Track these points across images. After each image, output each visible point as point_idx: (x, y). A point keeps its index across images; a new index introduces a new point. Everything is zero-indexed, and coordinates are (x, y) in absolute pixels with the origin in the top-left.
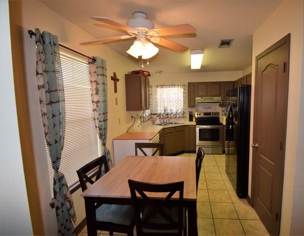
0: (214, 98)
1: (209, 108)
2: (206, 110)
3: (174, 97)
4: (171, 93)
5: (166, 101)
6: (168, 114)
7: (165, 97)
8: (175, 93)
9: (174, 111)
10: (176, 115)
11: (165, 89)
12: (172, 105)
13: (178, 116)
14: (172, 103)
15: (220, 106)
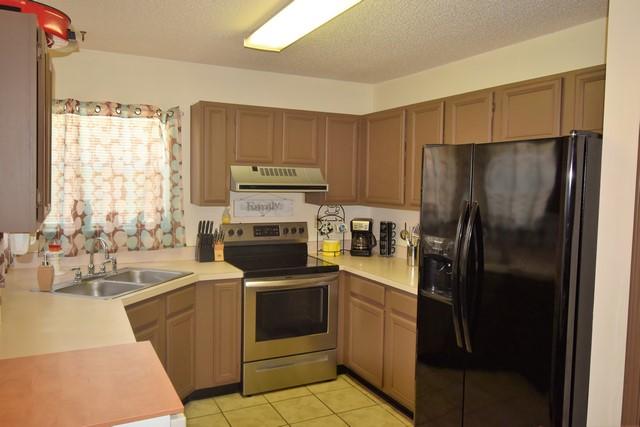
0: (299, 170)
1: (272, 207)
2: (258, 213)
3: (128, 157)
4: (114, 141)
5: (87, 174)
6: (97, 234)
7: (86, 157)
8: (136, 142)
9: (128, 220)
10: (138, 234)
11: (84, 120)
12: (118, 194)
13: (148, 241)
14: (118, 183)
15: (307, 201)
